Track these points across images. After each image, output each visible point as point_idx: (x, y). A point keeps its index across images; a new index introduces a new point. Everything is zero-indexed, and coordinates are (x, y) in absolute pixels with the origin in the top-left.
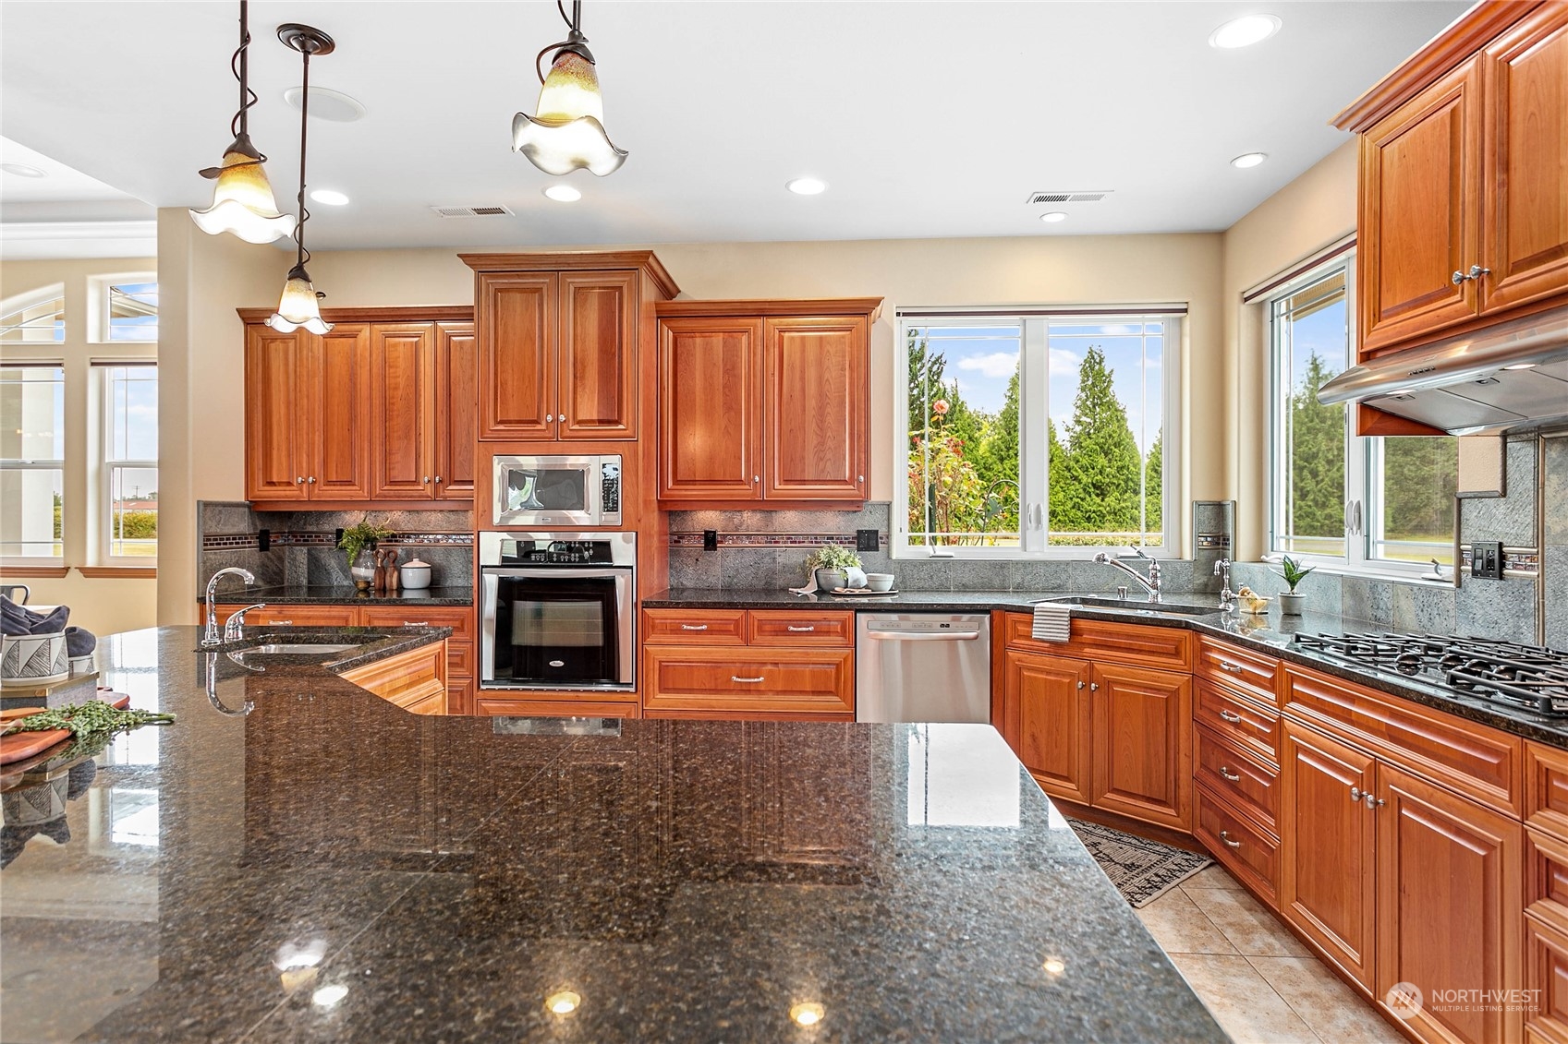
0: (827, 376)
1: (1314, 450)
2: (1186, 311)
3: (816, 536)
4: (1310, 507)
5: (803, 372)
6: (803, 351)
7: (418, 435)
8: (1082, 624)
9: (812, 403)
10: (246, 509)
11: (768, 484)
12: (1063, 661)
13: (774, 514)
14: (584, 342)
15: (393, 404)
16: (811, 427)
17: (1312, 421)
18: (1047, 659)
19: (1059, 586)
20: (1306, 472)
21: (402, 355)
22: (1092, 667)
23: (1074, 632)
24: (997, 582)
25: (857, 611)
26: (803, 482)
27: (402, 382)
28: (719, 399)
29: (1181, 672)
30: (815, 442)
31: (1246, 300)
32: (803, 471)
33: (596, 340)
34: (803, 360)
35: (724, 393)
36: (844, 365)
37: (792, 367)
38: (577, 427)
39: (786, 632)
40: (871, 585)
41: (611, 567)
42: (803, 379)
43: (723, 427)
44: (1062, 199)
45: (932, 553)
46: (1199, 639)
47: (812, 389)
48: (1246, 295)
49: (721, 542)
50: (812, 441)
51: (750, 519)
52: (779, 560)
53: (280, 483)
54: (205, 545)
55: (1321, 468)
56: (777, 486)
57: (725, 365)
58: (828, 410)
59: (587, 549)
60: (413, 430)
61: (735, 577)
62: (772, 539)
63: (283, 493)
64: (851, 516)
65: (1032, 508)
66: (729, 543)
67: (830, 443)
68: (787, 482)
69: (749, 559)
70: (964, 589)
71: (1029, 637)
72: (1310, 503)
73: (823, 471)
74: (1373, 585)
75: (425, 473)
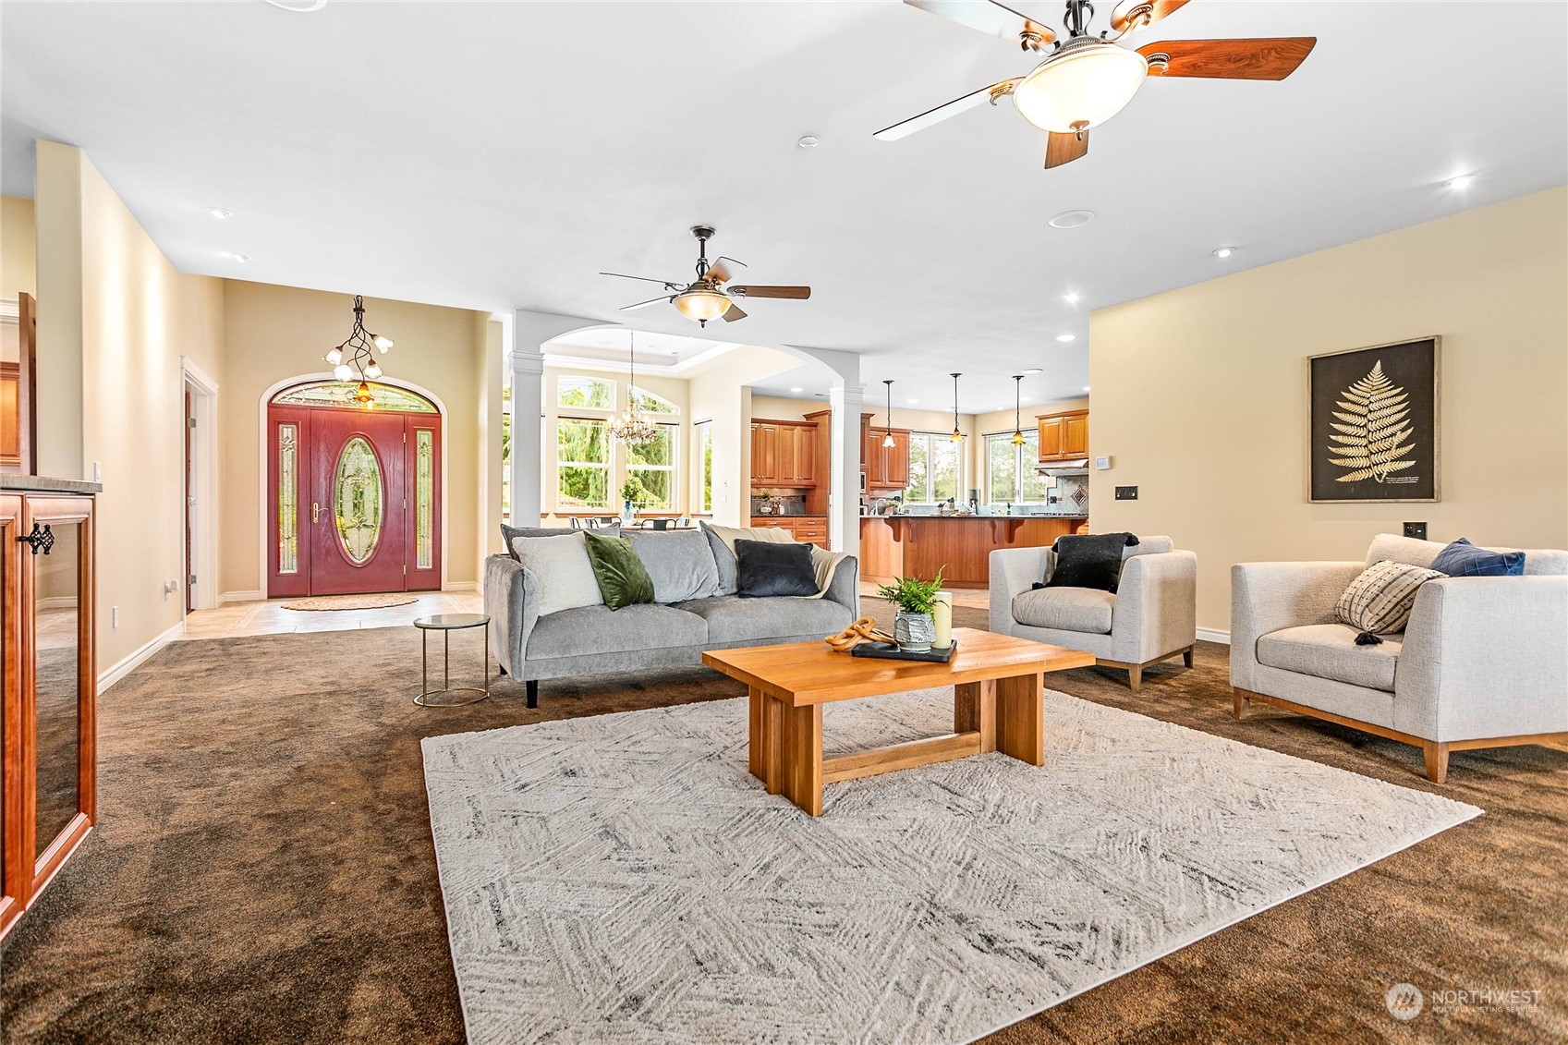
0: (900, 451)
2: (966, 436)
7: (793, 463)
9: (896, 458)
11: (885, 482)
15: (786, 452)
26: (893, 481)
31: (983, 435)
32: (894, 478)
36: (903, 448)
50: (896, 469)
58: (900, 460)
68: (890, 481)
73: (898, 478)
74: (1027, 507)
75: (796, 477)
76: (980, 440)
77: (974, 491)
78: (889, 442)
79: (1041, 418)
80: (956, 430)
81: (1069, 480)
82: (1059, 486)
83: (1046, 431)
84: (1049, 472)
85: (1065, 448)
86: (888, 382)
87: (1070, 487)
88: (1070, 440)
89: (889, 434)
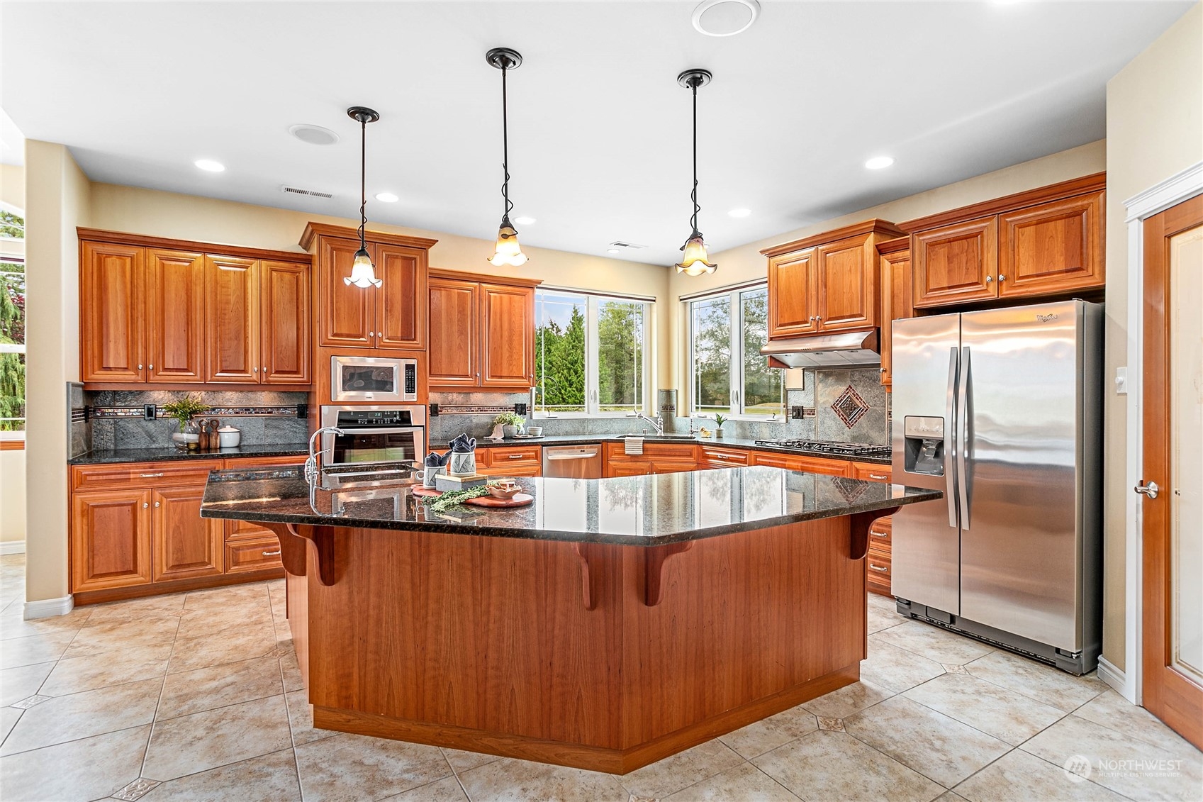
0: (513, 319)
1: (576, 358)
2: (654, 301)
3: (493, 407)
4: (574, 391)
5: (501, 316)
6: (501, 304)
7: (246, 337)
8: (648, 446)
9: (506, 334)
10: (81, 389)
11: (483, 378)
12: (638, 463)
13: (471, 395)
14: (392, 288)
15: (225, 314)
16: (505, 347)
17: (574, 342)
18: (630, 464)
19: (608, 431)
20: (572, 371)
21: (232, 280)
22: (652, 465)
23: (644, 449)
24: (581, 430)
25: (543, 446)
26: (501, 377)
27: (233, 299)
28: (455, 328)
29: (693, 463)
30: (507, 355)
31: (681, 300)
32: (502, 371)
33: (400, 289)
34: (501, 309)
35: (458, 324)
36: (522, 314)
37: (495, 313)
38: (388, 341)
39: (508, 459)
40: (532, 432)
41: (411, 426)
42: (501, 320)
43: (458, 344)
44: (626, 245)
45: (548, 416)
46: (702, 448)
47: (506, 326)
48: (681, 298)
49: (441, 411)
50: (506, 354)
51: (456, 397)
52: (474, 421)
53: (116, 369)
54: (73, 417)
55: (579, 369)
56: (487, 379)
57: (459, 308)
58: (514, 338)
59: (395, 416)
60: (242, 334)
61: (449, 432)
62: (470, 409)
63: (121, 377)
64: (512, 395)
65: (592, 392)
66: (444, 411)
67: (515, 356)
68: (493, 377)
69: (457, 421)
70: (567, 434)
71: (624, 454)
72: (574, 389)
73: (511, 371)
74: (751, 424)
75: (253, 364)
76: (677, 307)
77: (668, 393)
78: (363, 274)
79: (772, 253)
80: (506, 223)
81: (827, 375)
82: (809, 386)
83: (783, 276)
84: (789, 359)
85: (821, 309)
86: (362, 114)
87: (828, 390)
88: (830, 291)
89: (362, 252)
